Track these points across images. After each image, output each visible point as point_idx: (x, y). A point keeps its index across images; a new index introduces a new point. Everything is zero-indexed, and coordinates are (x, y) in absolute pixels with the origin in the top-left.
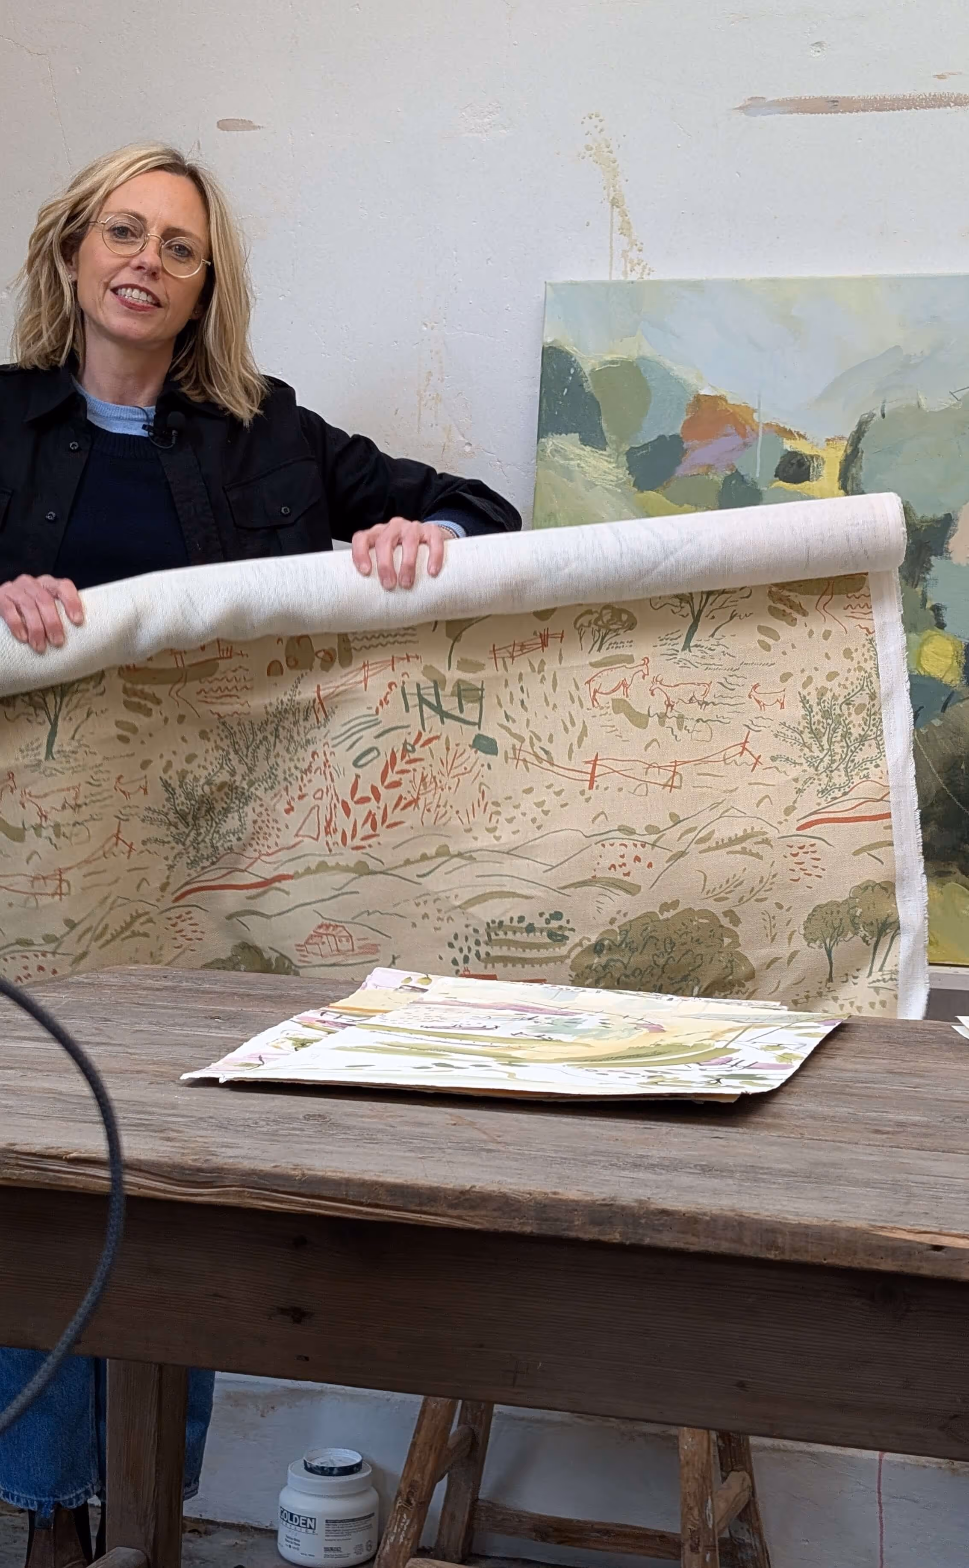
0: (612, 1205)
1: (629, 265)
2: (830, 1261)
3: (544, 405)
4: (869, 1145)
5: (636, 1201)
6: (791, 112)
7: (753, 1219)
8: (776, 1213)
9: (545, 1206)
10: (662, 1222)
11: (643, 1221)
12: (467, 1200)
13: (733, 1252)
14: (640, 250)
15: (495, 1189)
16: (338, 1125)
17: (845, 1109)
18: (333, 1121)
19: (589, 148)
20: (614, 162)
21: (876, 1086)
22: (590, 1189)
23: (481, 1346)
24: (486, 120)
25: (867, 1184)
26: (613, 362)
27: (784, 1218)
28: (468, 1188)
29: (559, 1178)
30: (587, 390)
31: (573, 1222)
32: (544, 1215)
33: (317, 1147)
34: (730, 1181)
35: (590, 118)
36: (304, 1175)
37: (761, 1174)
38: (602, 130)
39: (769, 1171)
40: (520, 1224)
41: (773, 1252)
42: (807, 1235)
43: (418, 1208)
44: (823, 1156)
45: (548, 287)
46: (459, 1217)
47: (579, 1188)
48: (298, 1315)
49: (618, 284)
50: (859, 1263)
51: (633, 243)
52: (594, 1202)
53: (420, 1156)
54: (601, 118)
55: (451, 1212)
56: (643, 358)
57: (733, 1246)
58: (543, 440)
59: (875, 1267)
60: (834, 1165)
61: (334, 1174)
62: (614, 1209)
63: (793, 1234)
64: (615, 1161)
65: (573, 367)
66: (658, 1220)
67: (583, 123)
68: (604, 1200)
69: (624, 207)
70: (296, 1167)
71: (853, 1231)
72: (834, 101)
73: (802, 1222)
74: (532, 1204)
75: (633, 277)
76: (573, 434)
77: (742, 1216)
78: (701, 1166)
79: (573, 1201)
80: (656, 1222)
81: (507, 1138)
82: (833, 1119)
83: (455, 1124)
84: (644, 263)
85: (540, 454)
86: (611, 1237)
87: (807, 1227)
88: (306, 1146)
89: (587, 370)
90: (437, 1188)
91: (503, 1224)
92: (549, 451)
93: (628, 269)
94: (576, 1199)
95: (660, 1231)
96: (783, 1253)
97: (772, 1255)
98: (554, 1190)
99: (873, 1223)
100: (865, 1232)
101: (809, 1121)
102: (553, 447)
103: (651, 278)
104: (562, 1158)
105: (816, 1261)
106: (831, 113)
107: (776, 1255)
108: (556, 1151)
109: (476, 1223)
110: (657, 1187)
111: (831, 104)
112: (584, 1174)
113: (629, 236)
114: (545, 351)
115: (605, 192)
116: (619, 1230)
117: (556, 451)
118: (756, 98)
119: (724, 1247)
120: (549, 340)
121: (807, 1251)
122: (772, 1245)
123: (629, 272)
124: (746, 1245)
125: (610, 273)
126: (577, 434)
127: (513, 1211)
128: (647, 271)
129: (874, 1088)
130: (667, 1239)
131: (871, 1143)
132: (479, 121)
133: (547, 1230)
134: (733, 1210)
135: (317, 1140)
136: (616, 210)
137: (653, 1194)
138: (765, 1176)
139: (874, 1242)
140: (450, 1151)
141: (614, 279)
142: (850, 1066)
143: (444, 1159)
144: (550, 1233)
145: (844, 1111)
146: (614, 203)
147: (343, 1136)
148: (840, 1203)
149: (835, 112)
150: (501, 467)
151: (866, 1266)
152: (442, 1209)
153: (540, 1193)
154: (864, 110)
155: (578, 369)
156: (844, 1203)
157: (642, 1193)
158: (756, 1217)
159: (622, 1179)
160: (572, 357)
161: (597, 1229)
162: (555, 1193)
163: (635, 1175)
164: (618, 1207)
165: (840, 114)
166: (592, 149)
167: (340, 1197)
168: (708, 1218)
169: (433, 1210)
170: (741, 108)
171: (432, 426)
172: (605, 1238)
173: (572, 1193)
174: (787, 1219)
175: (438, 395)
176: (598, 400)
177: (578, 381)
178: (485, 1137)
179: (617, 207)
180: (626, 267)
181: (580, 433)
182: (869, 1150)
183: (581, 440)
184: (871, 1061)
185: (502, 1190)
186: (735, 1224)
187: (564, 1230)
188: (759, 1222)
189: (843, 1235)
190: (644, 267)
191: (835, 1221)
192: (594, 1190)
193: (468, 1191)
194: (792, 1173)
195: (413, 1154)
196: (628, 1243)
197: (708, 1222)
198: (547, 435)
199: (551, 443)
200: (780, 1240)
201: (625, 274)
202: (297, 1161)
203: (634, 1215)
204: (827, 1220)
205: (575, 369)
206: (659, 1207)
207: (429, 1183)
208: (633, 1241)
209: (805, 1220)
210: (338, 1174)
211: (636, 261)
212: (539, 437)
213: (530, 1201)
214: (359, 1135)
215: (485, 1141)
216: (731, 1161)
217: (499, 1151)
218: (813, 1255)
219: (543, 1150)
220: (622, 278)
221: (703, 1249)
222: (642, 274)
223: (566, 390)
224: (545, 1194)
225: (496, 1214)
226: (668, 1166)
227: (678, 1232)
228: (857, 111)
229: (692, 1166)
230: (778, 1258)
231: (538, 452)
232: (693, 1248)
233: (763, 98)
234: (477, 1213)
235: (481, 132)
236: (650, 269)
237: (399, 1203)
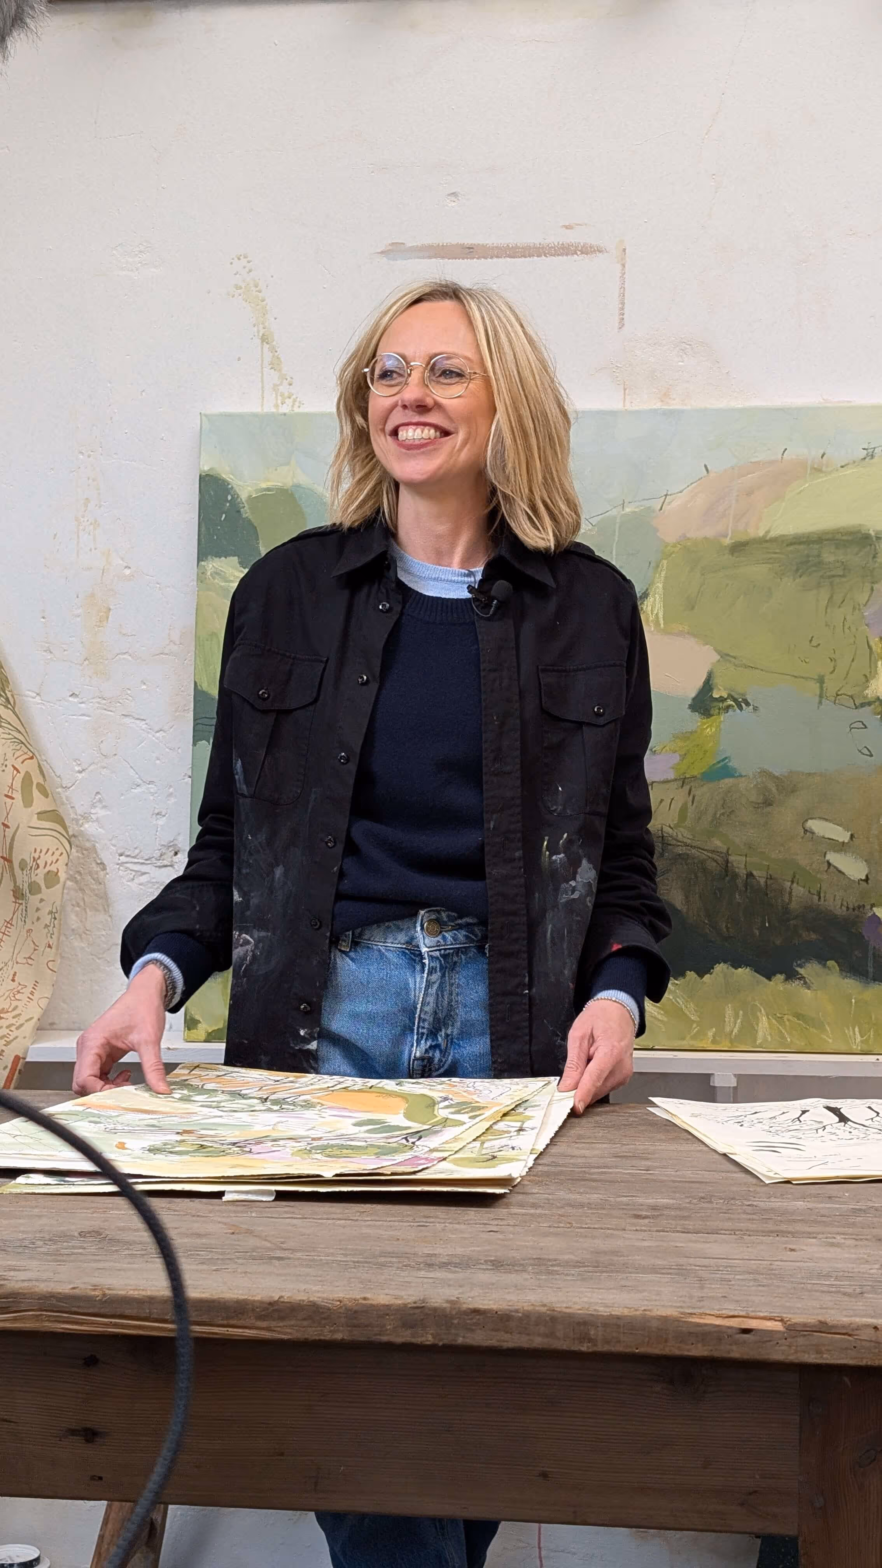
0: (423, 1307)
1: (279, 398)
2: (642, 1350)
3: (203, 529)
4: (637, 1230)
5: (448, 1301)
6: (430, 257)
7: (565, 1313)
8: (587, 1306)
9: (356, 1312)
10: (475, 1321)
11: (456, 1321)
12: (274, 1310)
13: (545, 1346)
14: (290, 385)
15: (304, 1298)
16: (118, 1241)
17: (596, 1196)
18: (110, 1237)
19: (238, 287)
20: (263, 301)
21: (610, 1170)
22: (397, 1292)
23: (282, 1454)
24: (137, 259)
25: (654, 1270)
26: (268, 489)
27: (595, 1310)
28: (276, 1299)
29: (361, 1282)
30: (244, 516)
31: (384, 1326)
32: (355, 1321)
33: (107, 1265)
34: (526, 1276)
35: (239, 259)
36: (104, 1295)
37: (552, 1266)
38: (250, 271)
39: (557, 1263)
40: (330, 1331)
41: (585, 1345)
42: (619, 1326)
43: (225, 1322)
44: (601, 1244)
45: (204, 418)
46: (268, 1329)
47: (386, 1291)
48: (90, 1435)
49: (273, 415)
50: (670, 1351)
51: (283, 377)
52: (405, 1305)
53: (214, 1268)
54: (249, 259)
55: (259, 1324)
56: (298, 486)
57: (546, 1340)
58: (203, 563)
59: (686, 1353)
60: (615, 1253)
61: (136, 1293)
62: (427, 1311)
63: (605, 1325)
64: (406, 1262)
65: (229, 493)
66: (471, 1319)
67: (231, 263)
68: (415, 1303)
69: (274, 343)
70: (95, 1287)
71: (665, 1319)
72: (469, 248)
73: (613, 1313)
74: (341, 1310)
75: (285, 409)
76: (232, 558)
77: (554, 1310)
78: (491, 1261)
79: (384, 1305)
80: (468, 1321)
81: (290, 1244)
82: (589, 1205)
83: (233, 1233)
84: (294, 397)
85: (201, 578)
86: (423, 1339)
87: (618, 1318)
88: (94, 1265)
89: (244, 496)
90: (244, 1300)
91: (312, 1333)
92: (209, 573)
93: (279, 402)
94: (387, 1303)
95: (472, 1330)
96: (596, 1345)
97: (584, 1348)
98: (363, 1296)
99: (682, 1310)
100: (677, 1320)
101: (569, 1210)
102: (213, 570)
103: (301, 410)
104: (354, 1262)
105: (628, 1350)
106: (467, 258)
107: (588, 1347)
108: (346, 1255)
109: (285, 1334)
110: (460, 1286)
111: (468, 251)
112: (383, 1277)
113: (280, 370)
114: (201, 478)
115: (255, 329)
116: (431, 1332)
117: (217, 573)
118: (397, 243)
119: (538, 1342)
120: (206, 468)
121: (619, 1342)
122: (585, 1338)
123: (280, 405)
124: (559, 1339)
125: (262, 405)
126: (236, 558)
127: (325, 1319)
128: (297, 404)
129: (611, 1173)
130: (480, 1338)
131: (638, 1228)
132: (130, 260)
133: (359, 1335)
134: (544, 1305)
135: (104, 1258)
136: (266, 346)
137: (460, 1293)
138: (556, 1268)
139: (684, 1329)
140: (240, 1261)
141: (265, 411)
142: (577, 1152)
143: (239, 1270)
144: (362, 1339)
145: (595, 1197)
146: (264, 339)
147: (127, 1252)
148: (641, 1292)
149: (471, 258)
150: (160, 589)
151: (677, 1352)
152: (252, 1321)
153: (350, 1300)
154: (497, 257)
155: (236, 497)
156: (644, 1291)
157: (452, 1293)
158: (568, 1311)
159: (426, 1280)
160: (229, 484)
161: (409, 1332)
162: (365, 1299)
163: (431, 1275)
164: (429, 1309)
165: (475, 260)
166: (241, 288)
167: (143, 1315)
168: (520, 1315)
169: (240, 1323)
170: (382, 252)
171: (91, 550)
172: (418, 1340)
173: (381, 1297)
174: (598, 1311)
175: (96, 521)
176: (256, 524)
177: (235, 508)
178: (269, 1245)
179: (267, 343)
180: (277, 400)
181: (238, 556)
182: (641, 1235)
183: (240, 563)
184: (593, 1145)
185: (311, 1299)
186: (548, 1319)
187: (376, 1335)
188: (570, 1316)
189: (655, 1324)
190: (295, 401)
191: (645, 1310)
192: (403, 1293)
193: (276, 1302)
194: (578, 1264)
195: (204, 1267)
196: (441, 1344)
197: (520, 1319)
198: (206, 558)
199: (211, 566)
200: (592, 1332)
201: (276, 406)
202: (95, 1281)
203: (446, 1316)
204: (636, 1310)
205: (232, 496)
206: (471, 1306)
207: (236, 1296)
208: (446, 1342)
209: (617, 1312)
210: (141, 1292)
211: (286, 394)
212: (199, 560)
213: (341, 1307)
214: (142, 1250)
215: (269, 1249)
216: (516, 1255)
217: (289, 1259)
218: (626, 1345)
219: (332, 1254)
220: (274, 410)
221: (516, 1345)
222: (293, 406)
223: (224, 516)
224: (355, 1300)
225: (305, 1323)
226: (459, 1264)
227: (492, 1330)
228: (492, 258)
229: (482, 1261)
230: (590, 1350)
231: (198, 575)
232: (506, 1345)
233: (403, 244)
234: (285, 1323)
235: (132, 270)
236: (300, 402)
237: (205, 1318)
